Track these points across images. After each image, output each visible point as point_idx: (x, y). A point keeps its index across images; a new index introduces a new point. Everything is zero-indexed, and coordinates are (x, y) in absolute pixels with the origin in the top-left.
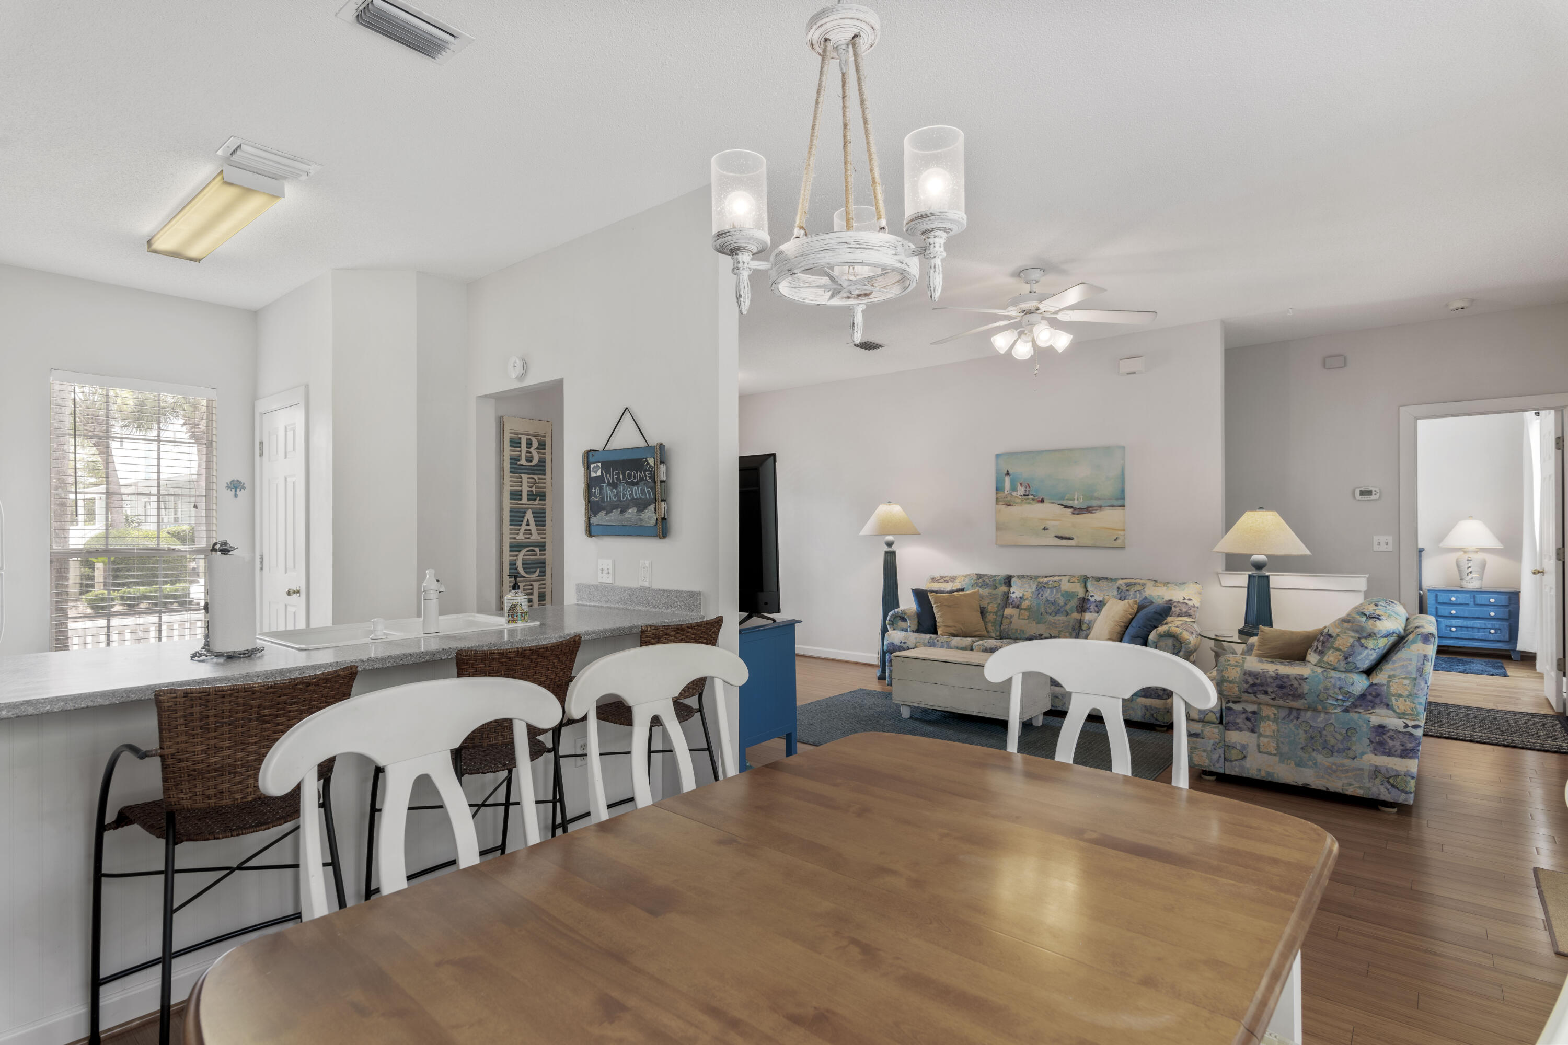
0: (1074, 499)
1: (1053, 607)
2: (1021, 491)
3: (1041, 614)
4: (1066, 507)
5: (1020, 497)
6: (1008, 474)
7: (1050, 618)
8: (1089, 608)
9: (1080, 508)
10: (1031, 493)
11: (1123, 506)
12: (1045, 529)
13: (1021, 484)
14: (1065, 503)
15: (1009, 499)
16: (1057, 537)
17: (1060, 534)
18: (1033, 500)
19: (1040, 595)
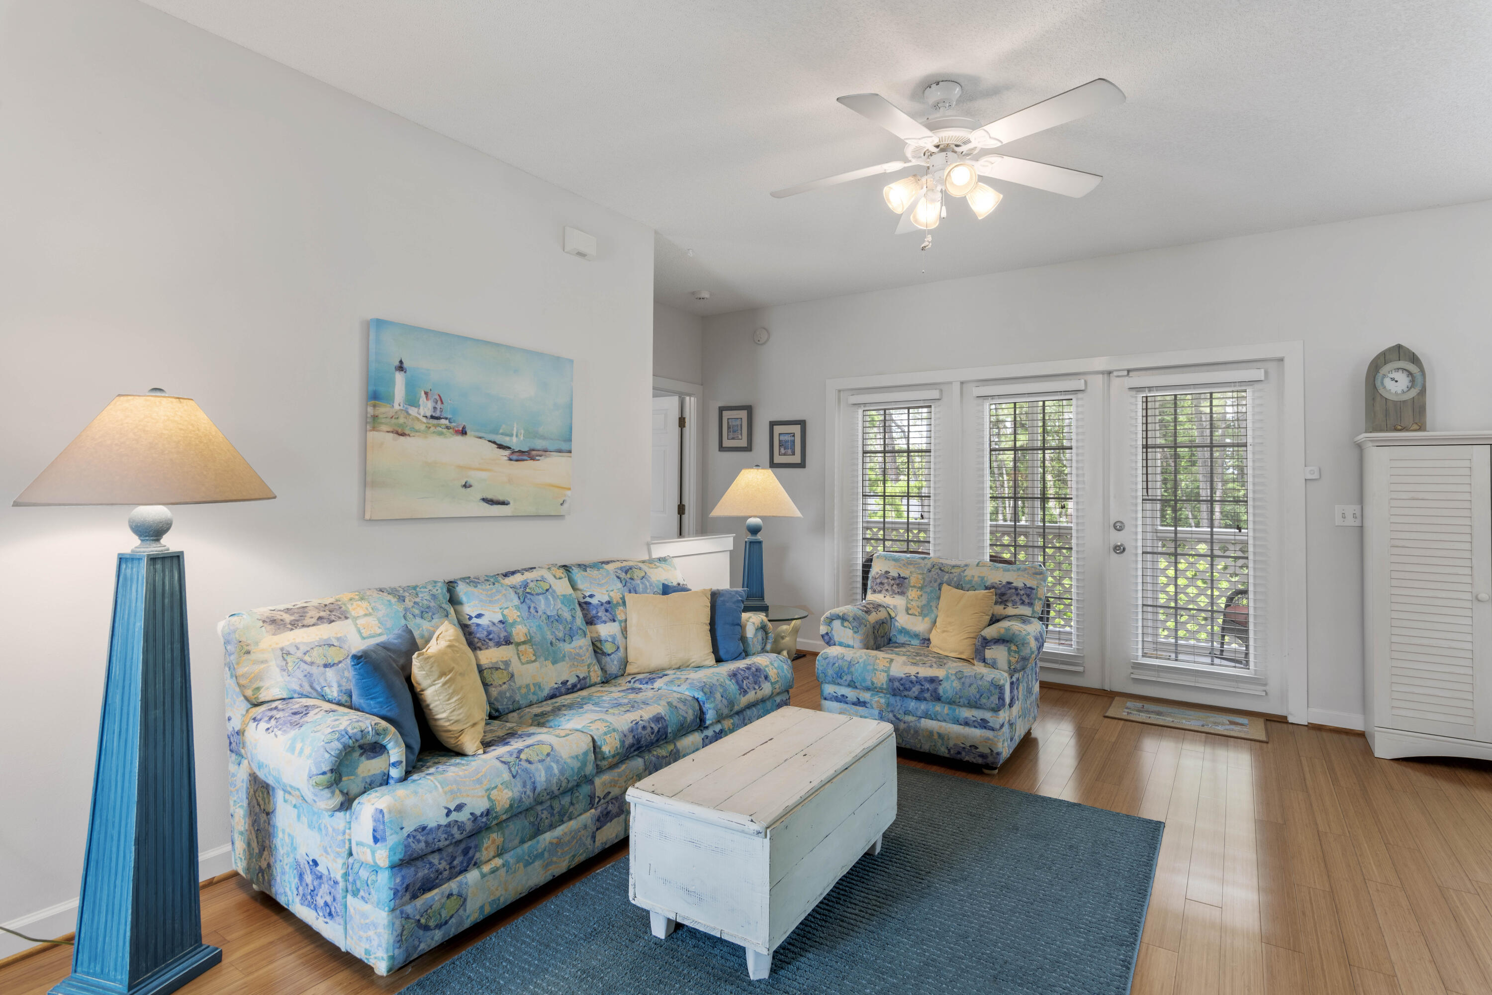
0: (511, 435)
1: (561, 627)
2: (426, 407)
3: (551, 643)
4: (501, 447)
5: (424, 420)
6: (401, 368)
7: (567, 647)
8: (598, 618)
9: (520, 451)
10: (444, 415)
11: (570, 452)
12: (466, 486)
13: (426, 393)
14: (500, 439)
15: (402, 420)
16: (484, 500)
17: (490, 497)
18: (448, 428)
19: (532, 610)
